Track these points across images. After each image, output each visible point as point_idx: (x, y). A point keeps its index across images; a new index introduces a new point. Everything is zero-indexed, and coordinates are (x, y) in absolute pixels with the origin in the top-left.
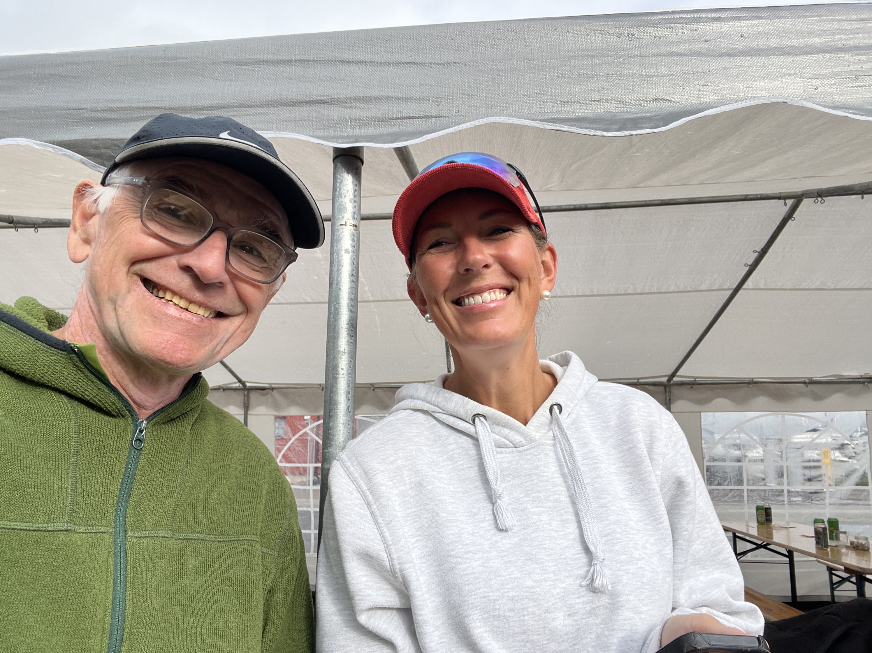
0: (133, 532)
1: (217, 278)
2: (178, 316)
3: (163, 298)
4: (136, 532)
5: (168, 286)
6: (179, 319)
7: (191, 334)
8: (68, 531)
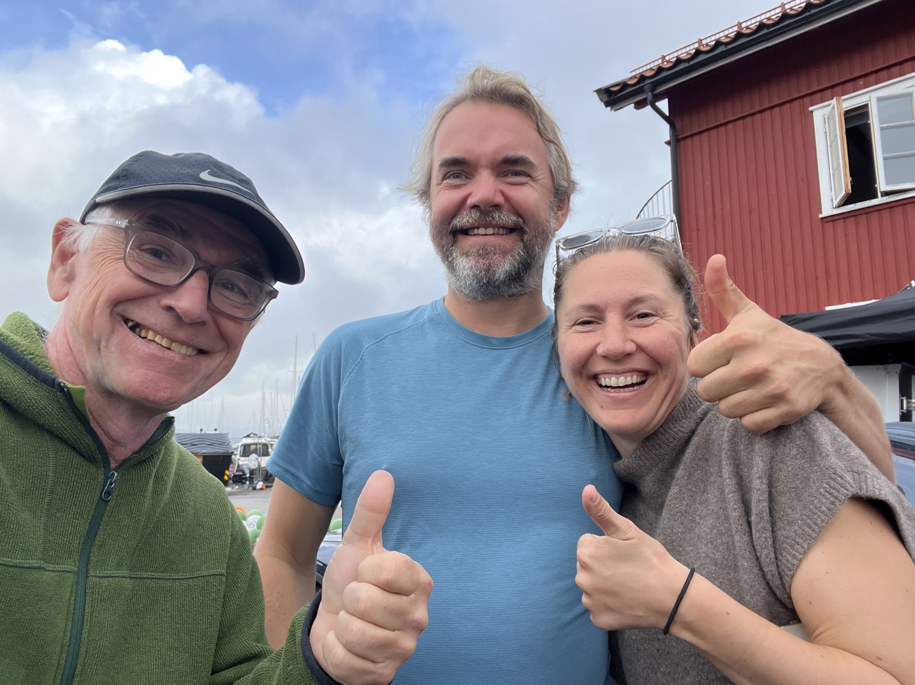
0: (96, 571)
1: (200, 318)
2: (161, 356)
3: (146, 338)
4: (98, 572)
5: (150, 326)
6: (162, 359)
7: (173, 372)
8: (40, 568)
